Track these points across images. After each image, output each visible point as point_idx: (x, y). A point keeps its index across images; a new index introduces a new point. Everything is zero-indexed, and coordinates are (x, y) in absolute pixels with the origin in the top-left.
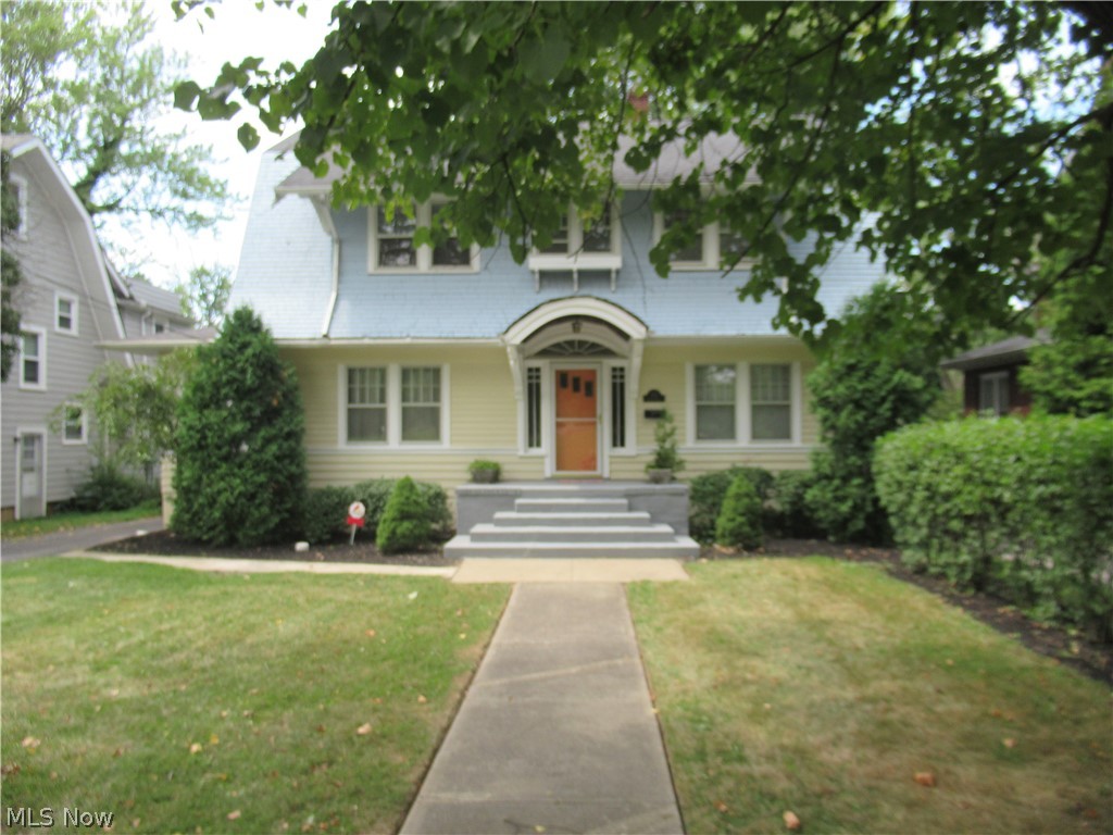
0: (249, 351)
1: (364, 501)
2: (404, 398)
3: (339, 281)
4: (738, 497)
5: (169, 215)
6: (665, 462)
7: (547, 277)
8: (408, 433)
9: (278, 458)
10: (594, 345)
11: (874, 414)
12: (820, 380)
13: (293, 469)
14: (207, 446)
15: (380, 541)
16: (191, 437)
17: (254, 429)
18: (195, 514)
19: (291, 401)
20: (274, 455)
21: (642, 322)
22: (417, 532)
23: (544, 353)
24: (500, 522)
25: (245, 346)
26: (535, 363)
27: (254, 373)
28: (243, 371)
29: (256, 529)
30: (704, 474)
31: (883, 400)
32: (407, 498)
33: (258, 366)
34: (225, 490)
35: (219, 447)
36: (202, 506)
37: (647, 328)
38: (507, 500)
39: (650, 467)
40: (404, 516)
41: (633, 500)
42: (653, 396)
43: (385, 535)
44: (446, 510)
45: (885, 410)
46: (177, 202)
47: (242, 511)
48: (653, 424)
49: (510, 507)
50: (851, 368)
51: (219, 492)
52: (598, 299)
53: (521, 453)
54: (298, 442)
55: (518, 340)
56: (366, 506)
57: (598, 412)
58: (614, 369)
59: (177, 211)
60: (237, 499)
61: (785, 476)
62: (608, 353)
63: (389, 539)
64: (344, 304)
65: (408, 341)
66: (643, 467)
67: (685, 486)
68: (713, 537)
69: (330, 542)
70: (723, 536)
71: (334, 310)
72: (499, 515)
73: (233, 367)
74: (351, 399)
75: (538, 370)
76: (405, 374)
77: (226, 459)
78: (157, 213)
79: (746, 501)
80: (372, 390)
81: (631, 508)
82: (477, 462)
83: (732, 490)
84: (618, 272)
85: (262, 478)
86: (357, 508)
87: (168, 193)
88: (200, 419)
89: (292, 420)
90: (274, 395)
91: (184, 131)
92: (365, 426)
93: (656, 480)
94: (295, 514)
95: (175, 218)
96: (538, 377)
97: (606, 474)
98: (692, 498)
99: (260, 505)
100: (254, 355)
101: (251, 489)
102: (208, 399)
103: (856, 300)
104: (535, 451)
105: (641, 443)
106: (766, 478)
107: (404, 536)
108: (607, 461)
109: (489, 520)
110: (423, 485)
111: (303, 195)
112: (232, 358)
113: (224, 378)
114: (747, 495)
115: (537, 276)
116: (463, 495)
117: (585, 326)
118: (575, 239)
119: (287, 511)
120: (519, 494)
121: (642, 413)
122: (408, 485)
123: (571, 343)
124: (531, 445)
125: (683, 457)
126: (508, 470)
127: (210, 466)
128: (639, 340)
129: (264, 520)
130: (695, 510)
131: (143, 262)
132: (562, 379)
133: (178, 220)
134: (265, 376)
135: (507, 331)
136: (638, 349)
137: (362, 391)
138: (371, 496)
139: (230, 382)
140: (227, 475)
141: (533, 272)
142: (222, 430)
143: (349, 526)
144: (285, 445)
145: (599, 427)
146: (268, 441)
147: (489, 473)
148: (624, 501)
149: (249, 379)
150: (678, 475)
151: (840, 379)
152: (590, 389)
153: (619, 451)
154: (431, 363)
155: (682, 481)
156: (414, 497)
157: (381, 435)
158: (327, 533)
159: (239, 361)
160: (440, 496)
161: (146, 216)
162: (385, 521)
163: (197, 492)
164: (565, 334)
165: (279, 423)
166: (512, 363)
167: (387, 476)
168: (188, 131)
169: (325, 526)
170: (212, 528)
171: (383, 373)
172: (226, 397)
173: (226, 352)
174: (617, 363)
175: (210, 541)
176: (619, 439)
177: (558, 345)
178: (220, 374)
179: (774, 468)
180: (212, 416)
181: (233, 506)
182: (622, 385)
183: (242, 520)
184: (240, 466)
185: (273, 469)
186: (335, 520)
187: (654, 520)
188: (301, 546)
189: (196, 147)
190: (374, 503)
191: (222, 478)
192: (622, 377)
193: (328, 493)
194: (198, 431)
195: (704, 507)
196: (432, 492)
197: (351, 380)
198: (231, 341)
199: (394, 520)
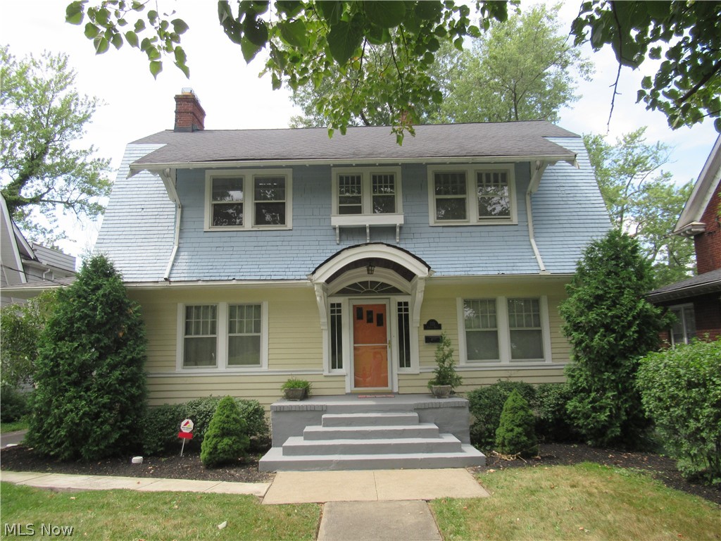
0: (101, 292)
1: (192, 418)
2: (231, 329)
3: (180, 238)
4: (514, 410)
5: (78, 206)
6: (445, 379)
7: (345, 232)
8: (233, 358)
9: (122, 382)
10: (384, 285)
11: (623, 336)
12: (573, 309)
13: (134, 390)
14: (59, 372)
15: (203, 456)
16: (46, 365)
17: (102, 357)
18: (46, 432)
19: (136, 333)
20: (117, 379)
21: (424, 263)
22: (235, 447)
23: (344, 292)
24: (309, 436)
25: (98, 287)
26: (336, 300)
27: (103, 310)
28: (94, 309)
29: (97, 445)
30: (479, 388)
31: (630, 324)
32: (228, 417)
33: (107, 303)
34: (72, 411)
35: (69, 374)
36: (51, 425)
37: (429, 268)
38: (315, 415)
39: (431, 383)
40: (225, 433)
41: (423, 413)
42: (432, 325)
43: (208, 450)
44: (263, 423)
45: (632, 333)
46: (84, 196)
47: (86, 429)
48: (433, 349)
49: (317, 421)
50: (599, 299)
51: (66, 413)
52: (388, 245)
53: (326, 373)
54: (139, 368)
55: (323, 280)
56: (195, 423)
57: (388, 339)
58: (400, 304)
59: (83, 203)
60: (81, 419)
61: (544, 389)
62: (395, 291)
63: (210, 453)
64: (184, 256)
65: (234, 282)
66: (426, 383)
67: (464, 400)
68: (492, 444)
69: (163, 454)
70: (503, 445)
71: (175, 259)
72: (308, 429)
73: (86, 305)
74: (187, 331)
75: (339, 305)
76: (232, 310)
77: (76, 384)
78: (69, 205)
79: (522, 413)
80: (205, 323)
81: (421, 421)
82: (289, 381)
83: (509, 403)
84: (401, 227)
85: (106, 400)
86: (188, 423)
87: (78, 191)
88: (54, 349)
89: (134, 349)
90: (120, 329)
91: (91, 149)
92: (199, 353)
93: (439, 395)
94: (134, 429)
95: (82, 208)
96: (339, 311)
97: (396, 390)
98: (471, 409)
99: (102, 423)
100: (103, 295)
101: (95, 409)
102: (63, 331)
103: (596, 244)
104: (337, 371)
105: (423, 363)
106: (528, 391)
107: (224, 451)
108: (396, 378)
109: (299, 433)
110: (243, 402)
111: (153, 171)
112: (85, 298)
113: (78, 314)
114: (522, 408)
115: (338, 231)
116: (279, 411)
117: (377, 269)
118: (367, 202)
119: (128, 427)
120: (325, 410)
121: (423, 338)
122: (230, 405)
123: (365, 283)
124: (334, 367)
125: (460, 375)
126: (315, 388)
127: (60, 390)
128: (421, 279)
129: (106, 436)
130: (473, 419)
131: (57, 238)
132: (359, 313)
133: (84, 209)
134: (113, 312)
135: (314, 273)
136: (421, 286)
137: (198, 323)
138: (200, 413)
139: (82, 318)
140: (74, 397)
141: (335, 229)
142: (73, 358)
143: (181, 439)
144: (128, 371)
145: (389, 350)
146: (113, 367)
147: (300, 391)
148: (416, 415)
149: (99, 315)
150: (456, 389)
151: (590, 307)
152: (381, 320)
153: (406, 370)
154: (253, 301)
155: (460, 394)
156: (234, 416)
157: (212, 361)
158: (161, 446)
159: (91, 300)
160: (258, 412)
161: (60, 207)
162: (208, 437)
163: (48, 414)
164: (361, 275)
165: (124, 352)
166: (318, 298)
167: (215, 394)
168: (94, 149)
169: (160, 440)
170: (59, 445)
171: (214, 309)
172: (79, 332)
173: (81, 293)
174: (402, 299)
175: (56, 456)
176: (405, 360)
177: (355, 285)
178: (73, 311)
179: (535, 382)
180: (65, 347)
181: (78, 425)
182: (407, 316)
183: (86, 437)
184: (87, 389)
185: (116, 391)
186: (169, 434)
187: (442, 431)
188: (137, 459)
189: (99, 160)
190: (202, 421)
191: (70, 401)
192: (407, 310)
193: (163, 410)
194: (52, 360)
195: (482, 417)
196: (251, 409)
197: (188, 316)
198: (86, 284)
199: (215, 436)
